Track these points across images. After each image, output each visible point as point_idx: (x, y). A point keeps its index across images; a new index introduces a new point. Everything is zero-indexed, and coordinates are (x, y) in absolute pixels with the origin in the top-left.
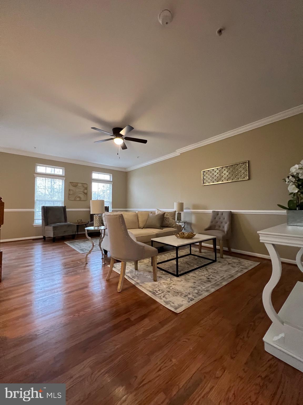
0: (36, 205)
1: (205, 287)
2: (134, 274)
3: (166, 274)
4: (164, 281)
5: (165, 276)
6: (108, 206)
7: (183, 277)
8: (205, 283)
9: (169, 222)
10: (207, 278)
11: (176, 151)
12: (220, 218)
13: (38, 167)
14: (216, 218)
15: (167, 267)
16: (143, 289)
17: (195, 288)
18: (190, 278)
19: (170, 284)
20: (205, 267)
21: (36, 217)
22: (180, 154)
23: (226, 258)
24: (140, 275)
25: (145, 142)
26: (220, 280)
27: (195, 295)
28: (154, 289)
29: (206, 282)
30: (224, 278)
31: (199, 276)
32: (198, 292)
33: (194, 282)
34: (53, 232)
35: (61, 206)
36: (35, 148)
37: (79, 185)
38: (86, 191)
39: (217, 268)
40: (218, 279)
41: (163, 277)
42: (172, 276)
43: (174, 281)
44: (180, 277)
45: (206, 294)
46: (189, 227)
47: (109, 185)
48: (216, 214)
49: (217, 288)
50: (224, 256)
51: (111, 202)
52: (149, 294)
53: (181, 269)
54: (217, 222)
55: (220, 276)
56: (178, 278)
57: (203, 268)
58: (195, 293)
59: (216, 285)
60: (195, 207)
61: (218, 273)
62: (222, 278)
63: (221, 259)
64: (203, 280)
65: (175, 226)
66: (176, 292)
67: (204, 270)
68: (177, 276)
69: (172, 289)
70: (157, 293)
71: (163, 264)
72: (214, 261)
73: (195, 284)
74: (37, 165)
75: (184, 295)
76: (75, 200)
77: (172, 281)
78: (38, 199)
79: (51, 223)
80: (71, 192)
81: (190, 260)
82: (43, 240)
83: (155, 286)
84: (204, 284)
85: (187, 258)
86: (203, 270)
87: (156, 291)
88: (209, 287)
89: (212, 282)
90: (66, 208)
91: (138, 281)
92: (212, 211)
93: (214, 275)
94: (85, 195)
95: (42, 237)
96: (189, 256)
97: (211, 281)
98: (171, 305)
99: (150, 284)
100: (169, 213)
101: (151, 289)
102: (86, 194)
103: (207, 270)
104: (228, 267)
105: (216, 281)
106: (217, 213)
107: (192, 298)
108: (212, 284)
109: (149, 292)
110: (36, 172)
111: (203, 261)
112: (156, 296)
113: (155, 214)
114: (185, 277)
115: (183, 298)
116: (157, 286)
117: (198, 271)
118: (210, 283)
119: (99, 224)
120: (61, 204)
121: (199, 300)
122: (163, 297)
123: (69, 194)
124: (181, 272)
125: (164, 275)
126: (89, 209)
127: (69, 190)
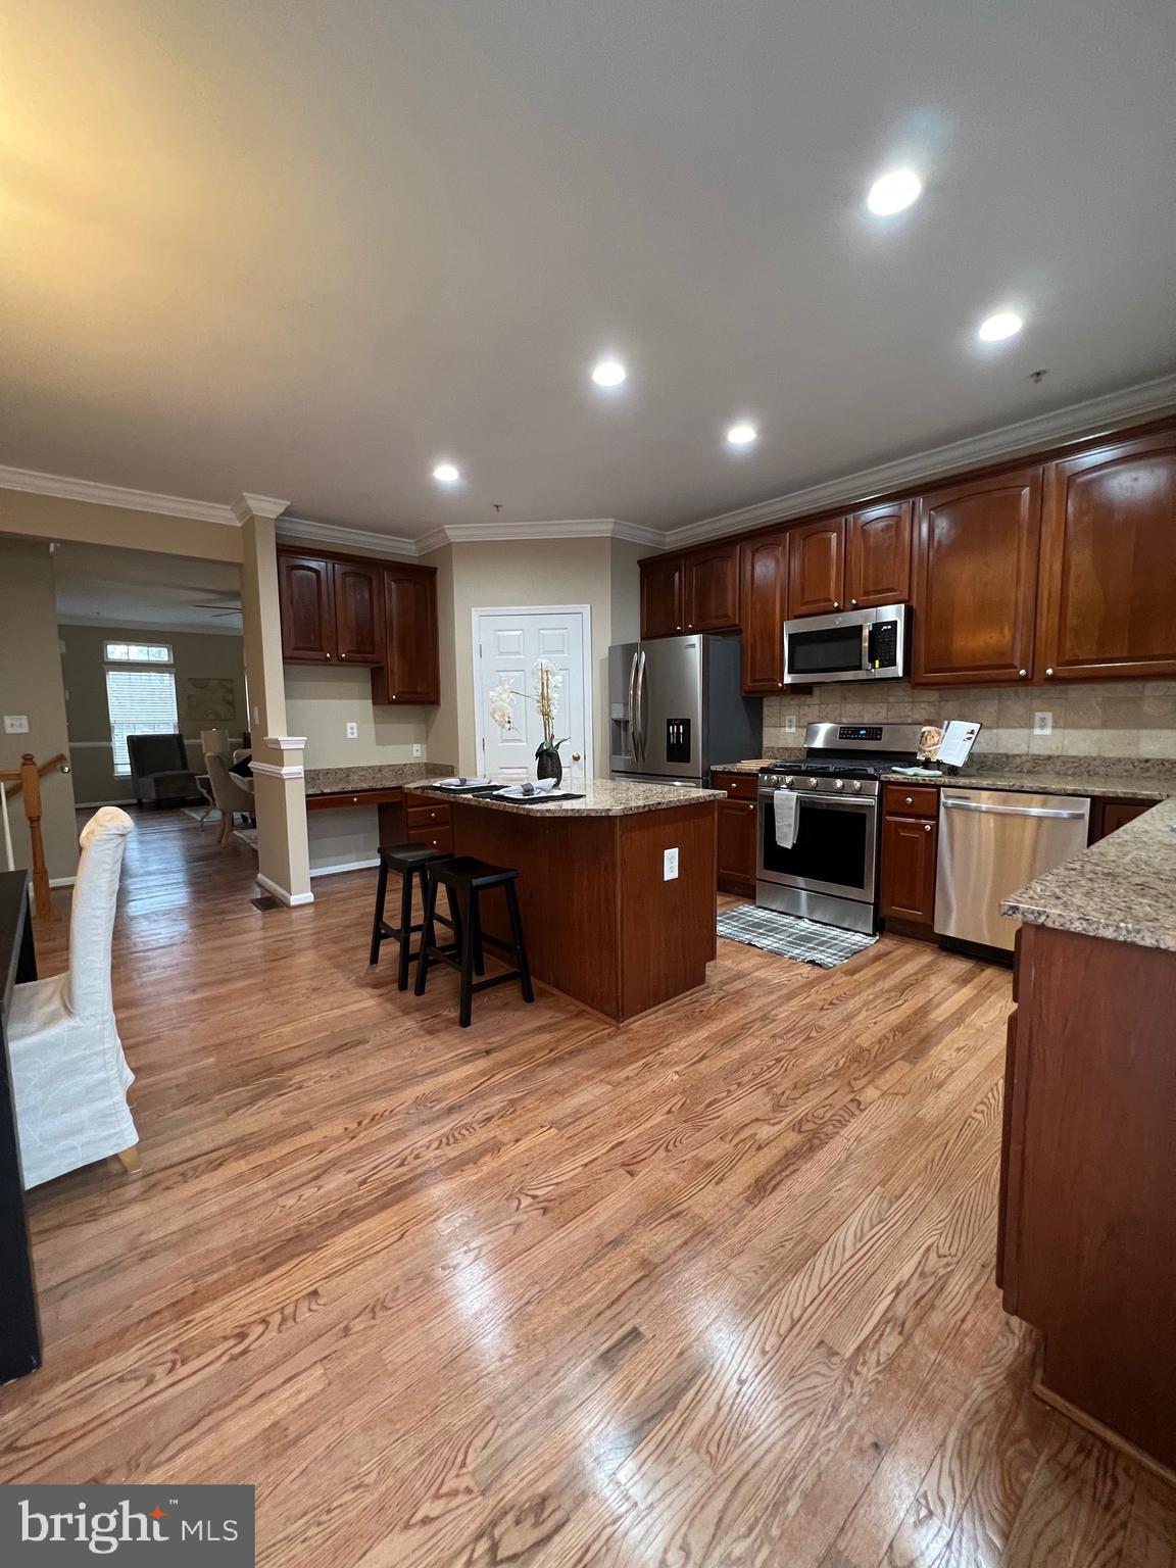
0: (114, 732)
13: (110, 648)
34: (156, 790)
35: (172, 732)
37: (213, 683)
38: (230, 698)
74: (107, 644)
76: (205, 719)
78: (116, 719)
79: (151, 772)
80: (194, 702)
90: (184, 737)
94: (229, 706)
95: (135, 801)
102: (231, 704)
110: (106, 660)
123: (189, 707)
126: (241, 740)
127: (190, 697)
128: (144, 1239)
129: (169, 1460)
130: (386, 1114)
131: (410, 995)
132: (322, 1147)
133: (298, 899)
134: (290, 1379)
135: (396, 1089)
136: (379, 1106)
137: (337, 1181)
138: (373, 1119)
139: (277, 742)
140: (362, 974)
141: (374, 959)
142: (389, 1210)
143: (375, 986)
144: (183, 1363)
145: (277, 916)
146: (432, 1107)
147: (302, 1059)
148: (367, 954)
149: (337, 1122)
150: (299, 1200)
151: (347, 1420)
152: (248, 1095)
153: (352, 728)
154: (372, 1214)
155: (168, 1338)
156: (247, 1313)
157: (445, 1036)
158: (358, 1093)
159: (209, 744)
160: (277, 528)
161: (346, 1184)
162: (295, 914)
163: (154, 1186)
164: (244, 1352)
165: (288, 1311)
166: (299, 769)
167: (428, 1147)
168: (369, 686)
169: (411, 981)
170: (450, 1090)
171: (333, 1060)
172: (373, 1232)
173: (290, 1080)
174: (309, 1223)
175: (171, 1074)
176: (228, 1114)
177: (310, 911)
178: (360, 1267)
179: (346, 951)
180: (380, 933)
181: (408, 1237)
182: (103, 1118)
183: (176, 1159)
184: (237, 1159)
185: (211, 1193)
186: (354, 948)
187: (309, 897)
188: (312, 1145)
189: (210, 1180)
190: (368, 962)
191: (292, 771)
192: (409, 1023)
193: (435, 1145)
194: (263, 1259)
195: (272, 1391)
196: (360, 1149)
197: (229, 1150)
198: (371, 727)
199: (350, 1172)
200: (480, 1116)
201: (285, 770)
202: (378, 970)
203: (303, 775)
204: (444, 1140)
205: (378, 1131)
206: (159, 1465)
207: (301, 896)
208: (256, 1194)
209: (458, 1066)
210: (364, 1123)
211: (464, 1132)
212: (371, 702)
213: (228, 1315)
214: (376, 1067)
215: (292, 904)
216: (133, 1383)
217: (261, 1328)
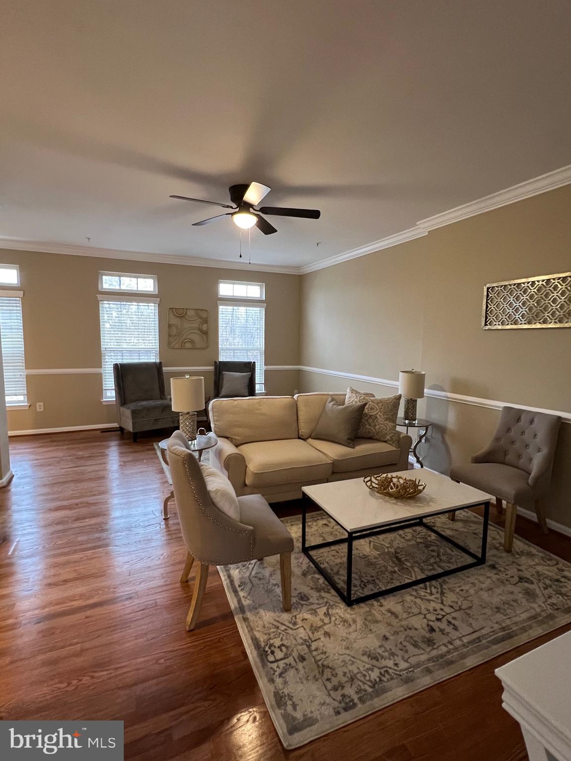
0: (105, 359)
1: (406, 665)
2: (247, 574)
3: (323, 590)
4: (307, 616)
5: (318, 594)
6: (254, 362)
7: (363, 608)
8: (415, 645)
9: (376, 429)
10: (428, 625)
11: (418, 225)
12: (523, 433)
13: (104, 277)
14: (513, 429)
15: (338, 561)
16: (246, 631)
17: (378, 660)
18: (379, 617)
19: (317, 629)
20: (440, 580)
21: (106, 384)
22: (429, 232)
23: (521, 553)
24: (260, 579)
25: (315, 214)
26: (464, 645)
27: (367, 687)
28: (270, 639)
29: (421, 645)
30: (478, 638)
31: (409, 613)
32: (381, 680)
33: (385, 636)
34: (133, 422)
35: (154, 361)
36: (89, 239)
37: (191, 313)
38: (204, 327)
39: (477, 592)
40: (460, 638)
41: (311, 600)
42: (338, 599)
43: (333, 619)
44: (354, 606)
45: (399, 692)
46: (438, 436)
47: (258, 309)
48: (514, 417)
49: (443, 675)
50: (519, 544)
51: (263, 351)
52: (251, 653)
53: (372, 577)
54: (513, 442)
55: (471, 625)
56: (349, 610)
57: (434, 582)
58: (370, 681)
59: (444, 662)
60: (458, 386)
61: (468, 611)
62: (475, 636)
63: (504, 554)
64: (411, 633)
65: (392, 440)
66: (320, 663)
67: (434, 590)
68: (349, 601)
69: (316, 650)
70: (271, 658)
71: (333, 548)
72: (480, 561)
73: (384, 643)
74: (102, 275)
75: (335, 681)
76: (182, 347)
77: (326, 620)
78: (107, 347)
79: (132, 401)
80: (174, 331)
81: (413, 545)
82: (119, 432)
83: (278, 628)
84: (411, 648)
85: (404, 538)
86: (431, 594)
87: (273, 648)
88: (418, 665)
89: (435, 647)
90: (163, 365)
91: (246, 602)
92: (501, 405)
93: (454, 618)
94: (203, 335)
95: (117, 425)
96: (414, 528)
97: (435, 644)
98: (285, 710)
99: (267, 616)
100: (377, 404)
101: (262, 638)
102: (205, 333)
103: (442, 593)
104: (512, 593)
105: (451, 647)
106: (517, 415)
107: (352, 700)
108: (435, 653)
109: (253, 647)
110: (100, 289)
111: (445, 554)
112: (264, 665)
113: (343, 403)
114: (368, 609)
115: (329, 695)
116: (283, 628)
117: (414, 593)
118: (428, 649)
119: (189, 434)
120: (153, 359)
121: (371, 712)
122: (280, 675)
123: (169, 335)
124: (365, 590)
125: (318, 590)
126: (212, 368)
127: (170, 326)
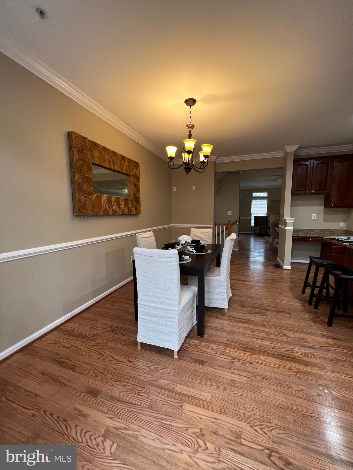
0: (252, 215)
21: (251, 222)
34: (259, 231)
37: (278, 202)
74: (253, 193)
76: (274, 212)
78: (253, 212)
79: (258, 226)
90: (268, 217)
95: (254, 233)
110: (252, 197)
120: (264, 215)
123: (270, 208)
127: (271, 206)
128: (224, 328)
129: (215, 369)
130: (288, 336)
131: (312, 308)
132: (267, 333)
133: (286, 267)
134: (239, 375)
135: (295, 331)
136: (287, 333)
137: (266, 343)
138: (283, 335)
139: (285, 220)
140: (298, 295)
141: (303, 292)
142: (278, 359)
143: (300, 300)
144: (223, 355)
145: (279, 271)
146: (304, 343)
147: (270, 310)
148: (301, 289)
149: (273, 330)
150: (256, 341)
151: (248, 394)
152: (254, 311)
153: (314, 216)
154: (273, 357)
155: (222, 349)
156: (236, 355)
157: (319, 325)
158: (282, 326)
159: (272, 220)
160: (294, 154)
161: (269, 345)
162: (284, 271)
163: (229, 319)
164: (233, 362)
165: (245, 362)
166: (291, 228)
167: (297, 352)
168: (323, 201)
169: (313, 303)
170: (313, 342)
171: (278, 314)
172: (271, 361)
173: (265, 313)
174: (256, 348)
175: (240, 298)
176: (248, 313)
177: (290, 272)
178: (264, 366)
179: (296, 286)
180: (306, 285)
181: (280, 369)
182: (223, 299)
183: (234, 316)
184: (246, 324)
185: (239, 328)
186: (298, 287)
187: (289, 267)
188: (264, 331)
189: (239, 324)
190: (301, 292)
191: (289, 228)
192: (307, 315)
193: (301, 353)
194: (244, 348)
195: (235, 374)
196: (276, 340)
197: (246, 321)
198: (322, 216)
199: (271, 343)
200: (321, 356)
201: (287, 228)
202: (303, 296)
203: (292, 230)
204: (304, 354)
205: (283, 338)
206: (213, 368)
207: (287, 267)
208: (248, 334)
209: (320, 337)
210: (280, 334)
211: (312, 356)
212: (323, 207)
213: (233, 353)
214: (290, 322)
215: (284, 268)
216: (214, 351)
217: (238, 361)
